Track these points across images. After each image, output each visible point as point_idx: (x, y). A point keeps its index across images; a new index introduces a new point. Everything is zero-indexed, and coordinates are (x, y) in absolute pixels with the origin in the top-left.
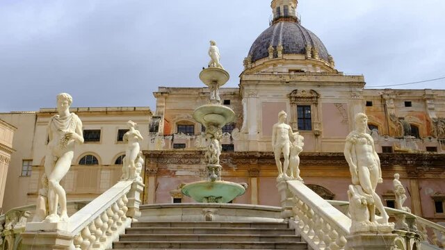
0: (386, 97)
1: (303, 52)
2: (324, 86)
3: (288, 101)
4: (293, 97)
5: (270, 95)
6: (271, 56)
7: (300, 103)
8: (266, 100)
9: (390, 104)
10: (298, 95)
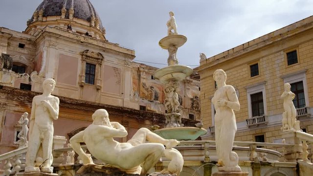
0: (141, 69)
1: (89, 20)
2: (108, 52)
3: (80, 58)
4: (84, 55)
5: (67, 49)
6: (63, 16)
7: (89, 61)
8: (63, 52)
9: (143, 75)
10: (88, 54)
